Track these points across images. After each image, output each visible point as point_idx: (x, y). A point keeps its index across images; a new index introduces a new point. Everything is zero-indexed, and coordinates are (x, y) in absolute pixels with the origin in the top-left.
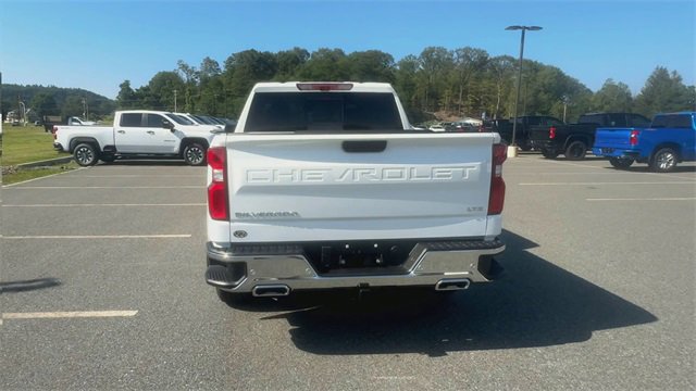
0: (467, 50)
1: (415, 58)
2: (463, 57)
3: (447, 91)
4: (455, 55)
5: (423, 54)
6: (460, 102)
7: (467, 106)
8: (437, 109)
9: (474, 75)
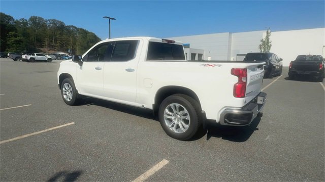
0: (54, 20)
1: (26, 20)
2: (52, 23)
3: (46, 39)
4: (48, 22)
5: (30, 19)
6: (53, 44)
7: (58, 46)
8: (42, 47)
9: (59, 32)
